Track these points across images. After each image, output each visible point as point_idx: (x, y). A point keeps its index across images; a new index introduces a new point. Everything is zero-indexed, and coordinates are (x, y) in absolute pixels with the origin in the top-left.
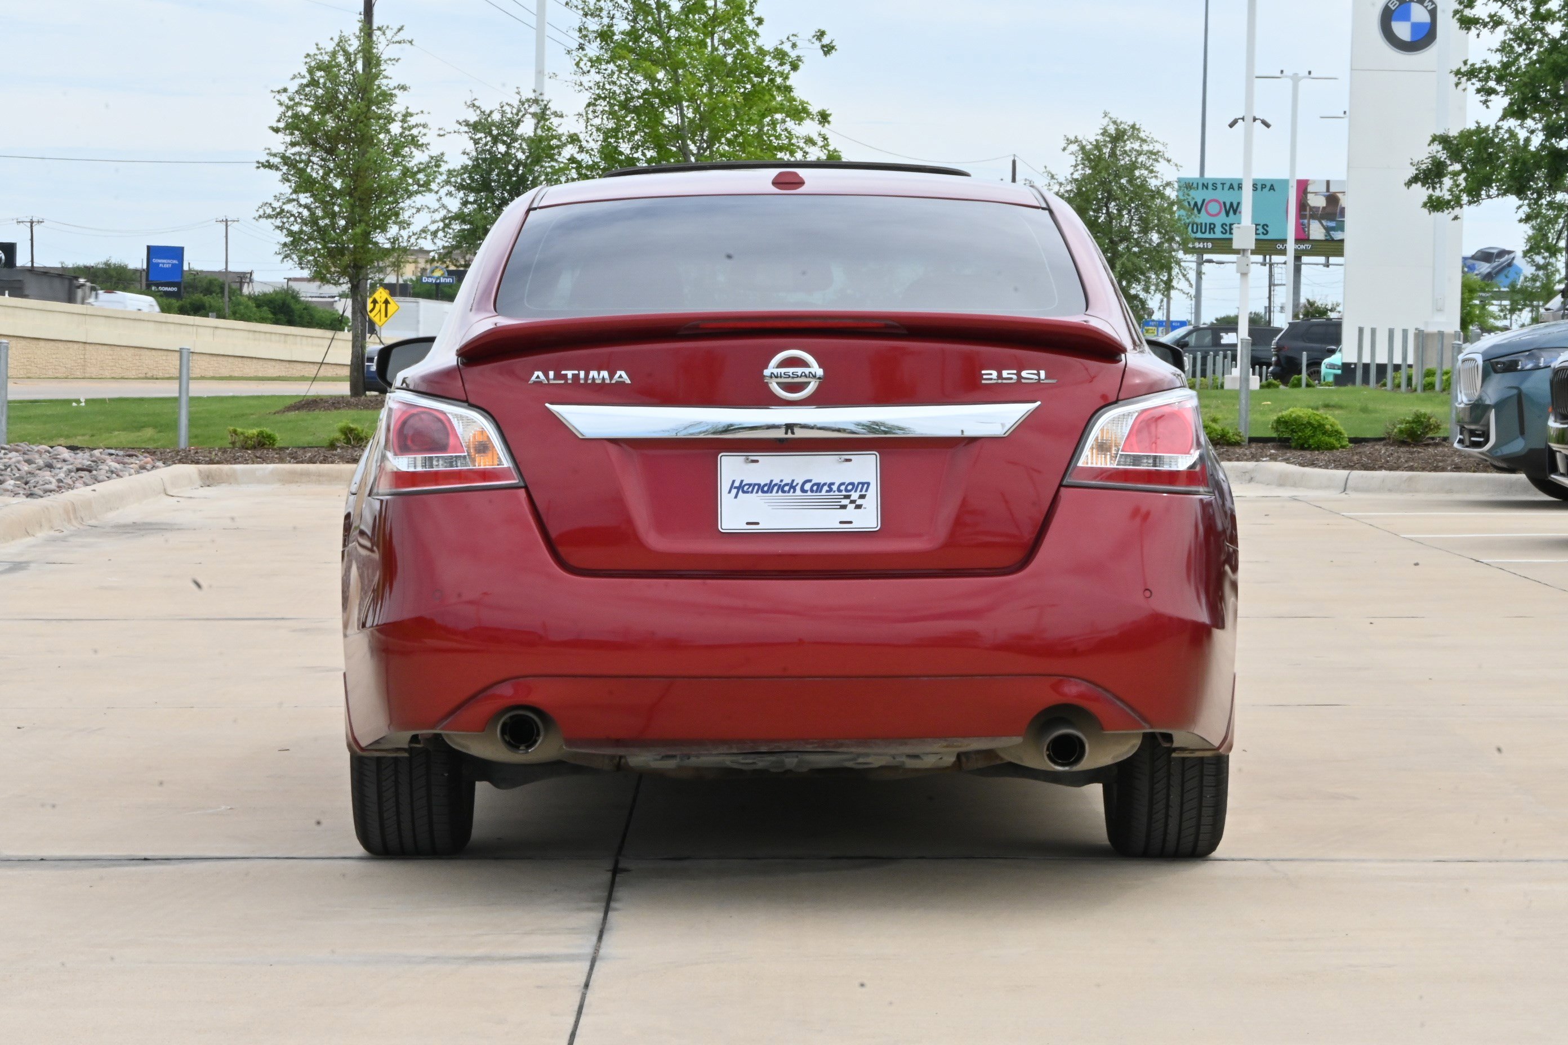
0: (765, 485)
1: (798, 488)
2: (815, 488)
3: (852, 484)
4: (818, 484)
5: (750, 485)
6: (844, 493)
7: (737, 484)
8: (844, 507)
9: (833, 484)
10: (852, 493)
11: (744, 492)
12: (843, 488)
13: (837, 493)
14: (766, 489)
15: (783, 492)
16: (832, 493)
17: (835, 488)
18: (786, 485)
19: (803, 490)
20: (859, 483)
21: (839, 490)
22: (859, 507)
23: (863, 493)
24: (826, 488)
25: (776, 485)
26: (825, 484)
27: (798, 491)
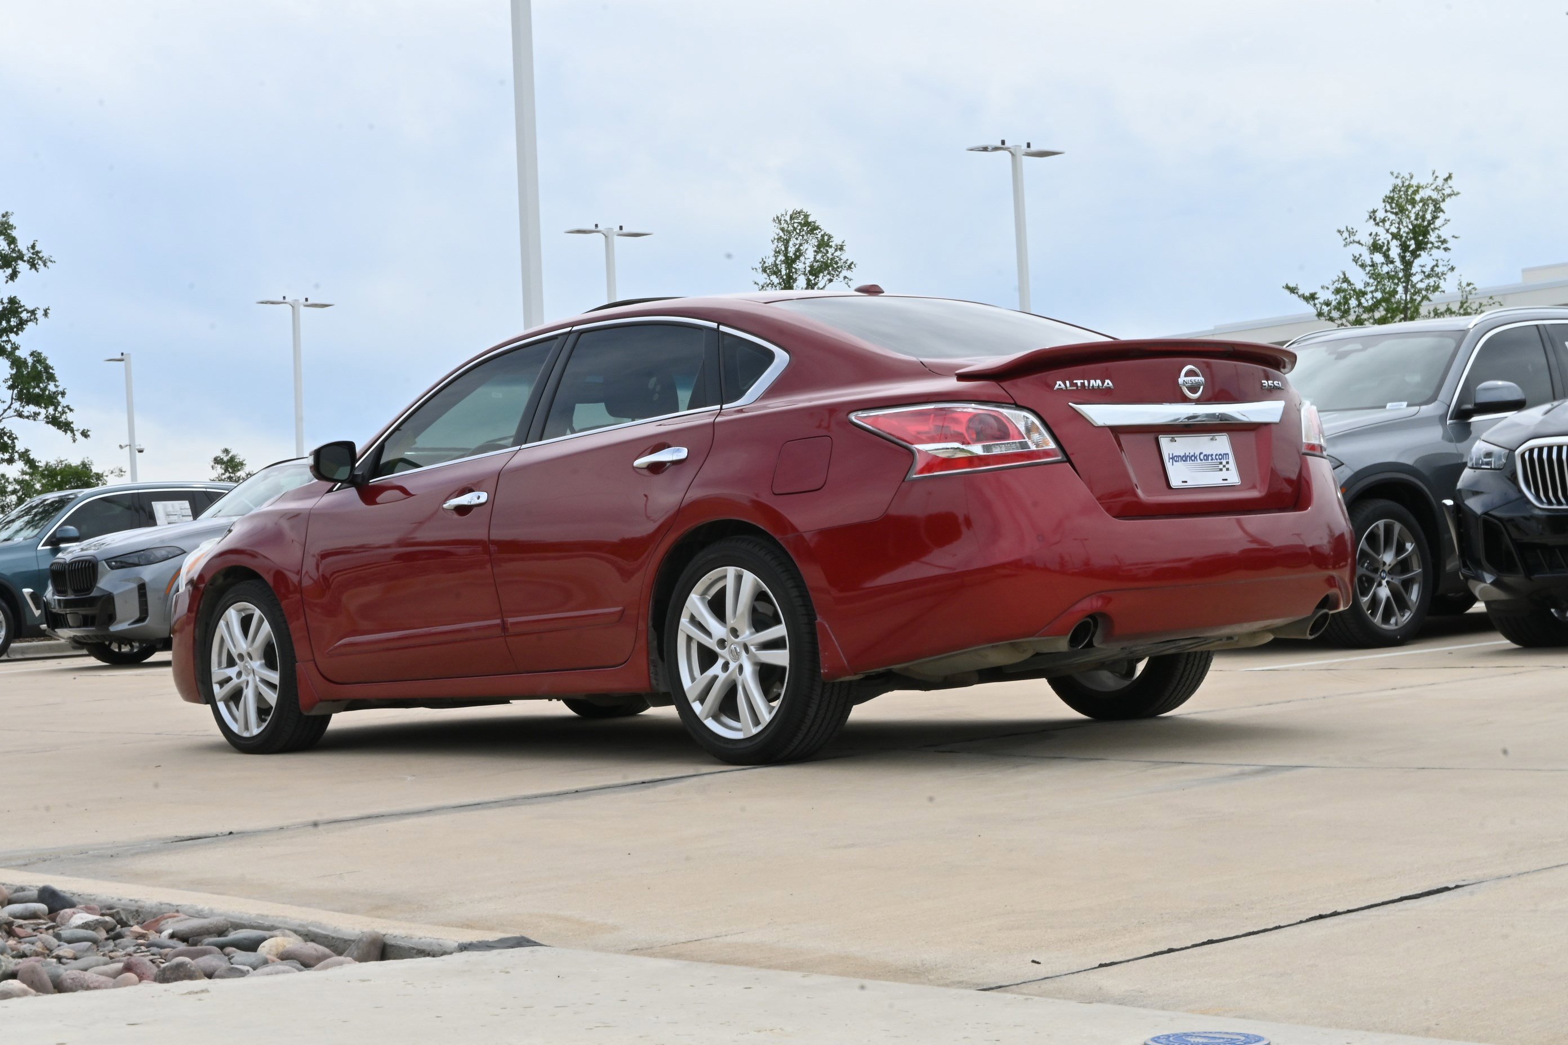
0: (1183, 456)
1: (1198, 458)
2: (1205, 458)
3: (1220, 455)
4: (1205, 455)
5: (1176, 456)
6: (1219, 461)
7: (1171, 456)
8: (1221, 470)
9: (1212, 455)
10: (1222, 460)
11: (1176, 461)
12: (1217, 457)
13: (1216, 461)
14: (1184, 459)
15: (1192, 461)
16: (1213, 461)
17: (1214, 457)
18: (1192, 456)
19: (1201, 460)
20: (1224, 454)
21: (1217, 459)
22: (1228, 469)
23: (1227, 460)
24: (1210, 458)
25: (1188, 456)
26: (1209, 455)
27: (1199, 461)
